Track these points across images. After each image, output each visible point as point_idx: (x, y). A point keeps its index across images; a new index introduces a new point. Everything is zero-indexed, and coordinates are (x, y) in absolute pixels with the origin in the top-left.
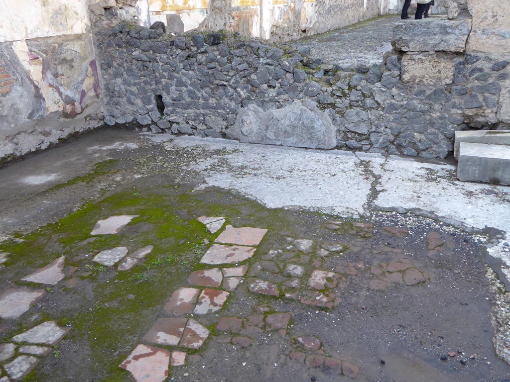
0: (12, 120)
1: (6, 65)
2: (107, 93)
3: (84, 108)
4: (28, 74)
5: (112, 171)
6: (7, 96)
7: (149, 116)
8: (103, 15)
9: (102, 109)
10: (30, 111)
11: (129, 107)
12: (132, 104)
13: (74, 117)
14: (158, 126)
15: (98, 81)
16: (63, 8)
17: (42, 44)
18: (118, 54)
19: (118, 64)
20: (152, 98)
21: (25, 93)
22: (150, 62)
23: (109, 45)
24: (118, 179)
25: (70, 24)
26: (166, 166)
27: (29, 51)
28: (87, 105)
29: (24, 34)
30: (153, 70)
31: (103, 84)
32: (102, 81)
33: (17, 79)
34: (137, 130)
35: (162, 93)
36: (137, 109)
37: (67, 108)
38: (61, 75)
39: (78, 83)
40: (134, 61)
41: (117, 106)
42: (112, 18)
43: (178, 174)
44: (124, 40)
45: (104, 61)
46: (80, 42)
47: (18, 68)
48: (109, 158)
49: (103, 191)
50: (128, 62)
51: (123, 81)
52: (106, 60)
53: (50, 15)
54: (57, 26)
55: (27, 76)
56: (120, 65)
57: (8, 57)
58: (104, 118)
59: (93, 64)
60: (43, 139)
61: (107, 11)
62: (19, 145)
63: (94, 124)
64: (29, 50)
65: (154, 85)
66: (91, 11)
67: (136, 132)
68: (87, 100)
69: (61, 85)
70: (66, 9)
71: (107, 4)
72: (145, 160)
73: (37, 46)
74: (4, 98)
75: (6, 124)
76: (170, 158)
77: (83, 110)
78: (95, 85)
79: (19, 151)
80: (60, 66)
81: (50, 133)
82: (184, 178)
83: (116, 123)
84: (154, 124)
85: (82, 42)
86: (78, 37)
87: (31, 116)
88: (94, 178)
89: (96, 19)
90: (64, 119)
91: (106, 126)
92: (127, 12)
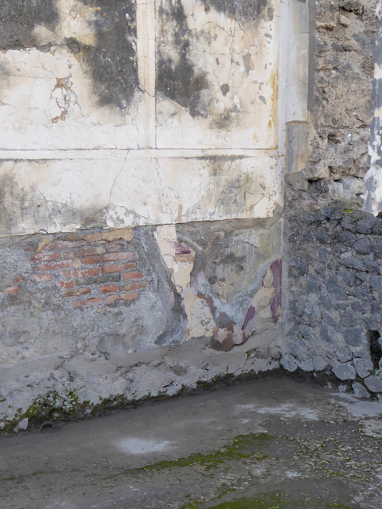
0: (130, 343)
1: (141, 258)
2: (292, 315)
3: (249, 337)
4: (168, 275)
5: (256, 456)
6: (132, 306)
7: (353, 365)
8: (304, 191)
9: (280, 342)
10: (161, 332)
11: (323, 345)
12: (328, 340)
13: (230, 350)
14: (366, 387)
15: (281, 293)
16: (243, 178)
17: (201, 231)
18: (317, 254)
19: (316, 271)
20: (363, 334)
21: (159, 303)
22: (367, 272)
23: (307, 238)
24: (258, 472)
25: (249, 202)
26: (351, 465)
27: (177, 241)
28: (254, 332)
29: (176, 215)
30: (371, 287)
31: (288, 300)
32: (287, 296)
33: (151, 281)
34: (330, 386)
35: (379, 329)
36: (335, 350)
37: (219, 334)
38: (221, 280)
39: (246, 295)
40: (341, 268)
41: (303, 340)
42: (318, 196)
43: (364, 485)
44: (330, 233)
45: (296, 263)
46: (261, 231)
47: (157, 265)
48: (261, 431)
49: (224, 489)
50: (331, 269)
51: (320, 299)
52: (299, 262)
53: (221, 189)
54: (228, 205)
55: (167, 277)
56: (318, 273)
57: (146, 247)
58: (279, 357)
59: (276, 266)
60: (173, 380)
61: (314, 184)
62: (134, 384)
63: (261, 365)
64: (178, 239)
65: (369, 312)
66: (288, 183)
67: (328, 390)
68: (255, 324)
69: (218, 295)
70: (248, 179)
71: (313, 174)
72: (318, 445)
73: (191, 233)
74: (127, 309)
75: (120, 348)
76: (364, 451)
77: (246, 341)
78: (274, 300)
79: (132, 392)
80: (221, 266)
81: (186, 371)
82: (372, 495)
83: (299, 369)
84: (360, 382)
85: (265, 231)
86: (260, 223)
87: (160, 340)
88: (221, 462)
89: (293, 196)
90: (212, 350)
91: (281, 372)
92: (347, 187)
